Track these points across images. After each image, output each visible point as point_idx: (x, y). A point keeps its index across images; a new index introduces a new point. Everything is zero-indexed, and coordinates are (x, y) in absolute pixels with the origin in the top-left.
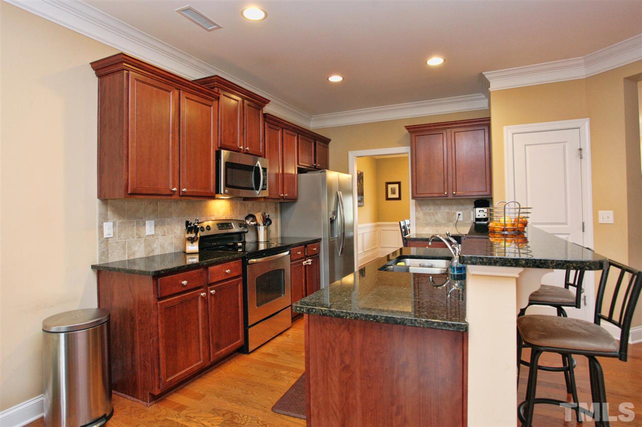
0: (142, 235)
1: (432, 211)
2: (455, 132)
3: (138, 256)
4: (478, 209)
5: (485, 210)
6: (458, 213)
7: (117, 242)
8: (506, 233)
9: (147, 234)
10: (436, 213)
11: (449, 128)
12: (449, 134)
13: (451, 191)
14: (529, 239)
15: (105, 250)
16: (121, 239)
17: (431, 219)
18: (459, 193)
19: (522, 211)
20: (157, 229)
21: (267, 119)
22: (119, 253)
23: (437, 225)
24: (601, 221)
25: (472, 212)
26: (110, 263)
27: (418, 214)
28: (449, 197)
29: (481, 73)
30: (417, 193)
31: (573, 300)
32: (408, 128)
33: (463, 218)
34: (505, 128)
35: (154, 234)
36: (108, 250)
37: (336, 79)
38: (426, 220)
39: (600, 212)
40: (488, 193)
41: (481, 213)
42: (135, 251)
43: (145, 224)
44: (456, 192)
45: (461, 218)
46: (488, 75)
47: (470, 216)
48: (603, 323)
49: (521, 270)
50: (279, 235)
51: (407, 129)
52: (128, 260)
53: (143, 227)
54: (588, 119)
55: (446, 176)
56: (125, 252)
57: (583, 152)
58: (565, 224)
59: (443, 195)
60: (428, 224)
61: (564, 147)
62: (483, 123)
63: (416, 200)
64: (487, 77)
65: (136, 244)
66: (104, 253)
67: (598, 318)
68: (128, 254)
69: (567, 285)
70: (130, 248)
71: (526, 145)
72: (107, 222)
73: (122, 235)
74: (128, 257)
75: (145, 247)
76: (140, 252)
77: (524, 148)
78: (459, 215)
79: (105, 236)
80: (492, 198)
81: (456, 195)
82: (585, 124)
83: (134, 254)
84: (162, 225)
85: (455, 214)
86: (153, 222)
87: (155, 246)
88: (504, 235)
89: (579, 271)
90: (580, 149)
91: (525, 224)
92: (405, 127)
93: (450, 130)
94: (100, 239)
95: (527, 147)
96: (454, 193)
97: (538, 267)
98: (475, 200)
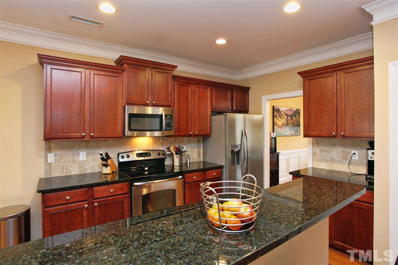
0: (76, 161)
1: (327, 148)
2: (344, 75)
3: (73, 173)
6: (353, 152)
7: (57, 165)
9: (80, 160)
10: (332, 151)
11: (338, 70)
12: (339, 76)
13: (340, 131)
15: (49, 170)
16: (61, 163)
17: (326, 155)
18: (347, 134)
20: (89, 157)
21: (176, 79)
22: (59, 171)
23: (331, 162)
26: (53, 177)
27: (315, 150)
29: (361, 8)
30: (307, 132)
32: (300, 74)
33: (359, 157)
34: (390, 64)
35: (86, 160)
36: (51, 170)
37: (221, 41)
38: (322, 156)
42: (71, 170)
43: (79, 154)
44: (345, 132)
45: (356, 158)
50: (202, 160)
52: (66, 176)
53: (77, 156)
56: (64, 171)
59: (332, 135)
60: (323, 160)
65: (72, 166)
66: (48, 171)
68: (66, 172)
70: (67, 168)
72: (51, 153)
73: (61, 161)
74: (66, 174)
75: (79, 168)
76: (75, 171)
78: (354, 154)
79: (49, 161)
83: (70, 172)
84: (92, 154)
85: (349, 152)
86: (85, 153)
87: (87, 167)
92: (298, 72)
94: (45, 163)
96: (342, 133)
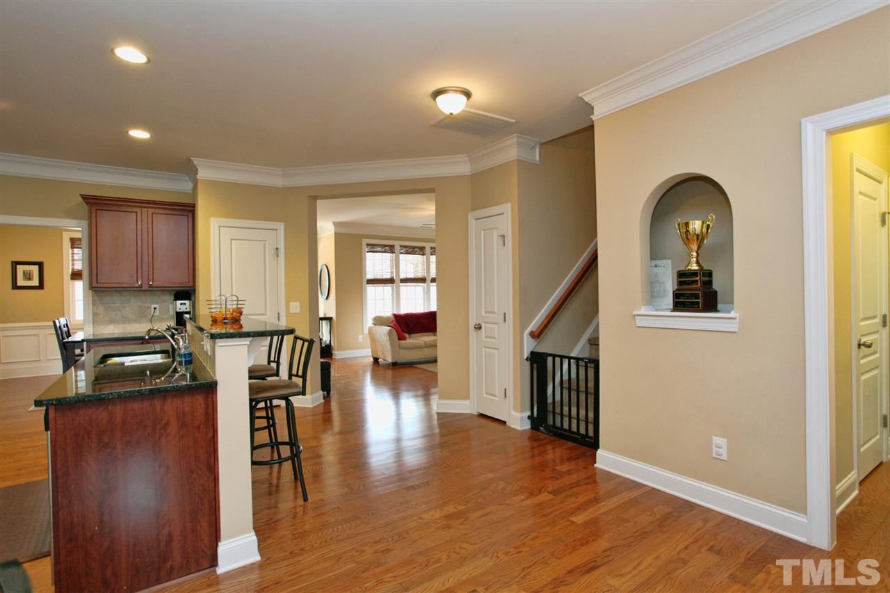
1: (117, 305)
2: (152, 214)
4: (179, 302)
5: (187, 302)
6: (153, 306)
8: (226, 321)
10: (124, 308)
11: (145, 207)
12: (145, 215)
13: (147, 280)
14: (243, 326)
17: (116, 314)
18: (156, 284)
19: (239, 302)
23: (124, 322)
24: (291, 311)
25: (171, 306)
27: (97, 308)
28: (143, 288)
29: (190, 159)
30: (97, 282)
31: (275, 372)
32: (85, 198)
33: (160, 312)
34: (212, 219)
38: (108, 317)
39: (291, 303)
40: (191, 284)
41: (182, 306)
44: (153, 282)
45: (157, 313)
46: (196, 161)
47: (169, 310)
48: (294, 379)
49: (250, 339)
51: (83, 198)
54: (283, 223)
55: (139, 264)
57: (280, 250)
58: (265, 314)
59: (137, 285)
61: (265, 245)
62: (187, 210)
63: (93, 291)
64: (195, 163)
67: (290, 376)
69: (269, 362)
71: (231, 240)
77: (229, 242)
78: (155, 308)
80: (194, 291)
81: (154, 285)
82: (281, 227)
85: (150, 307)
88: (225, 323)
89: (280, 337)
90: (277, 249)
91: (241, 314)
92: (81, 195)
93: (146, 209)
95: (233, 241)
96: (151, 283)
97: (261, 336)
98: (174, 292)
